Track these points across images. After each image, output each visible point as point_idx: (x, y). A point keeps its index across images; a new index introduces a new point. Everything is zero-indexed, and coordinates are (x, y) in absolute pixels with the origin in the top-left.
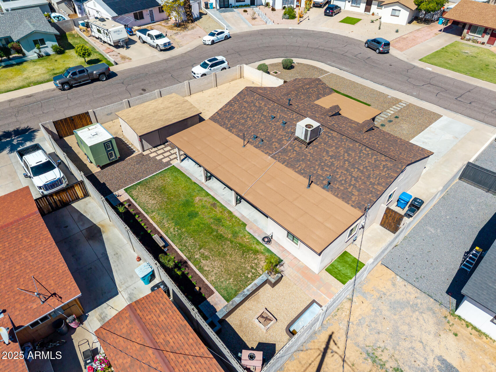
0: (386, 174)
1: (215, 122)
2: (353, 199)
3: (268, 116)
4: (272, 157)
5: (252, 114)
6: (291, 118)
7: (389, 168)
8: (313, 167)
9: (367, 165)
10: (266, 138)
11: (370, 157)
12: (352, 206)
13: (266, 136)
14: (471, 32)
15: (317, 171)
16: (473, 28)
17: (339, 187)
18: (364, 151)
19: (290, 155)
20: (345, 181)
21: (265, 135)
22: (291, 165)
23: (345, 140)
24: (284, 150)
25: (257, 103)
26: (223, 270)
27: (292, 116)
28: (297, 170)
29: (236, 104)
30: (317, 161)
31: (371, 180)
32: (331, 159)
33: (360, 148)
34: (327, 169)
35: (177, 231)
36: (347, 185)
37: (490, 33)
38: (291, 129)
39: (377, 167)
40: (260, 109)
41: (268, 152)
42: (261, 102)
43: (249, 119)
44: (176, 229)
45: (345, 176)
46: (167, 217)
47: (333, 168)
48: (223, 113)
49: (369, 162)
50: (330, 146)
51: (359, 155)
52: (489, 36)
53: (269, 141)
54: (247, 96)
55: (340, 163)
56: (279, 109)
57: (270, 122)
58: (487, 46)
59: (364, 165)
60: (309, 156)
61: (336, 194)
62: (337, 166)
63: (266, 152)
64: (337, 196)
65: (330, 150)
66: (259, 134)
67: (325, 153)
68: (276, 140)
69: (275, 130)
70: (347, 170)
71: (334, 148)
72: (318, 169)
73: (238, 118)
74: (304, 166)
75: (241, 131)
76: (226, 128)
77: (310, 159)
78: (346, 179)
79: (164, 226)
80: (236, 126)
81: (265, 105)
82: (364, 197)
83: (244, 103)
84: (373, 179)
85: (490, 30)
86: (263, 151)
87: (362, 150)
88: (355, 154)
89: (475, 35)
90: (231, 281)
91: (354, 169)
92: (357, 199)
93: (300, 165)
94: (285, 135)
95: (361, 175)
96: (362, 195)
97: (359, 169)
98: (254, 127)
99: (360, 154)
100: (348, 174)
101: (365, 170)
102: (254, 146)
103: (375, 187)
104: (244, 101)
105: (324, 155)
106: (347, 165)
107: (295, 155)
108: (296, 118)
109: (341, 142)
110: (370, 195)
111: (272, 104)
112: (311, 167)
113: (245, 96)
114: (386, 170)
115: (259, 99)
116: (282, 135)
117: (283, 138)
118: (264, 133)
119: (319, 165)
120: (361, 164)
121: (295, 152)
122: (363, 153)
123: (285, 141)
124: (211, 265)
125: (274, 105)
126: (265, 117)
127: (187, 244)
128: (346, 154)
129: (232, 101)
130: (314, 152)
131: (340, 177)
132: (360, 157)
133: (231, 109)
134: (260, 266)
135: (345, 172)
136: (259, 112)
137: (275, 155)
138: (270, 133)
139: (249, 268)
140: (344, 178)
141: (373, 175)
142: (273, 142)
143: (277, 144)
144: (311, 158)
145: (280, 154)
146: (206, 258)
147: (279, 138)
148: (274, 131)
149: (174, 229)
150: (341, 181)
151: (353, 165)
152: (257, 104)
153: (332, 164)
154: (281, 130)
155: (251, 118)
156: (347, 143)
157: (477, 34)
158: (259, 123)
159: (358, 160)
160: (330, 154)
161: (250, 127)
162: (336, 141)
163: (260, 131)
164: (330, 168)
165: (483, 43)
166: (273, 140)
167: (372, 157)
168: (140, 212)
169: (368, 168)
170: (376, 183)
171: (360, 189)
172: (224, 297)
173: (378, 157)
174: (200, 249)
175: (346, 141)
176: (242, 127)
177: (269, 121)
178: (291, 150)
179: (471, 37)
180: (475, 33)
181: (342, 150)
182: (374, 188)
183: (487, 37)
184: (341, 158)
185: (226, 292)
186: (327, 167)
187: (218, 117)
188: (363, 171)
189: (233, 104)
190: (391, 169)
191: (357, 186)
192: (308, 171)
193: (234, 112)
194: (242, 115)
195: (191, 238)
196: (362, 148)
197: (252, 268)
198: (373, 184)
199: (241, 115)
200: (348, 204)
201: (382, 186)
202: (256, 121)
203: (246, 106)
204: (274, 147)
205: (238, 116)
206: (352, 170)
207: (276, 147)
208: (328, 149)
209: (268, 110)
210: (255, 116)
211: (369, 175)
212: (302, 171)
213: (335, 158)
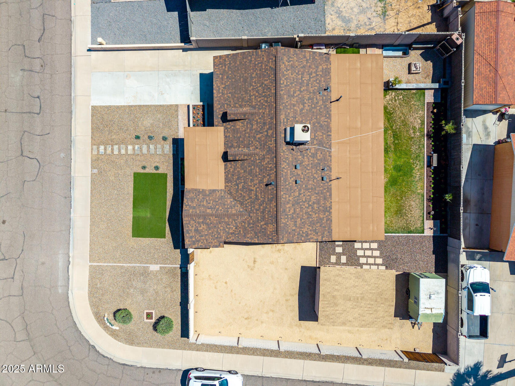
0: (295, 57)
1: (332, 230)
2: (326, 66)
3: (297, 188)
4: (331, 149)
5: (304, 205)
6: (287, 166)
7: (289, 57)
8: (320, 111)
9: (295, 74)
10: (318, 170)
11: (287, 76)
12: (330, 64)
13: (317, 171)
15: (321, 105)
17: (323, 81)
18: (285, 83)
19: (321, 136)
20: (316, 80)
21: (316, 173)
22: (328, 128)
23: (284, 105)
24: (319, 145)
25: (291, 213)
26: (412, 113)
27: (285, 167)
28: (329, 121)
29: (303, 233)
30: (313, 112)
31: (305, 64)
32: (305, 103)
33: (284, 89)
34: (315, 99)
35: (416, 163)
36: (318, 77)
38: (299, 156)
39: (292, 66)
40: (296, 203)
41: (329, 156)
42: (288, 210)
43: (310, 203)
44: (415, 165)
45: (313, 83)
46: (413, 181)
47: (312, 96)
48: (319, 234)
49: (292, 74)
50: (296, 112)
51: (290, 85)
53: (320, 164)
54: (289, 230)
55: (305, 94)
56: (286, 186)
57: (302, 180)
59: (297, 76)
60: (313, 121)
61: (329, 80)
62: (308, 94)
63: (330, 157)
64: (330, 78)
65: (299, 110)
66: (318, 179)
67: (303, 111)
68: (315, 159)
69: (307, 169)
70: (308, 85)
71: (295, 108)
72: (319, 106)
73: (315, 214)
74: (323, 118)
75: (325, 198)
76: (330, 213)
77: (315, 118)
78: (315, 81)
79: (420, 174)
80: (323, 207)
81: (288, 203)
82: (320, 61)
83: (298, 225)
84: (303, 63)
86: (331, 160)
87: (285, 86)
88: (292, 88)
90: (413, 103)
91: (304, 81)
92: (324, 64)
93: (324, 122)
94: (307, 156)
95: (305, 73)
96: (319, 63)
97: (302, 77)
98: (315, 190)
99: (288, 85)
100: (310, 82)
101: (300, 73)
102: (331, 172)
103: (308, 58)
104: (296, 227)
105: (306, 111)
106: (304, 88)
107: (318, 133)
108: (285, 162)
109: (287, 106)
110: (316, 57)
111: (284, 197)
112: (321, 112)
113: (290, 233)
114: (292, 58)
115: (286, 215)
116: (309, 159)
117: (310, 156)
118: (315, 175)
119: (315, 108)
120: (297, 79)
121: (316, 135)
122: (287, 83)
123: (312, 151)
124: (415, 121)
125: (284, 193)
126: (300, 190)
127: (417, 147)
128: (295, 95)
129: (303, 239)
130: (308, 120)
131: (316, 86)
132: (292, 83)
133: (311, 230)
134: (391, 97)
135: (310, 85)
136: (298, 201)
137: (328, 148)
138: (312, 171)
139: (397, 102)
140: (315, 83)
141: (300, 65)
142: (318, 160)
143: (318, 155)
144: (313, 118)
145: (324, 145)
146: (414, 128)
147: (312, 159)
148: (309, 168)
149: (416, 166)
150: (318, 83)
151: (301, 84)
152: (292, 211)
153: (309, 99)
154: (304, 164)
155: (309, 202)
156: (286, 101)
158: (309, 189)
159: (295, 83)
160: (302, 106)
161: (317, 194)
162: (289, 111)
163: (315, 181)
164: (313, 98)
166: (316, 161)
167: (287, 75)
168: (426, 200)
169: (297, 71)
170: (305, 59)
171: (316, 67)
172: (424, 96)
173: (284, 70)
174: (412, 138)
175: (284, 103)
176: (322, 201)
177: (302, 182)
178: (316, 140)
181: (293, 100)
182: (310, 58)
184: (300, 96)
185: (421, 98)
186: (313, 101)
187: (325, 233)
188: (301, 74)
189: (304, 235)
190: (288, 56)
191: (315, 70)
192: (325, 112)
193: (312, 224)
194: (310, 213)
195: (411, 151)
196: (283, 87)
197: (395, 100)
198: (307, 60)
199: (311, 215)
200: (330, 67)
201: (305, 54)
202: (309, 194)
203: (299, 219)
204: (322, 155)
205: (314, 216)
206: (305, 81)
207: (321, 153)
208: (299, 112)
209: (292, 194)
210: (304, 200)
211: (302, 67)
212: (328, 116)
213: (304, 100)
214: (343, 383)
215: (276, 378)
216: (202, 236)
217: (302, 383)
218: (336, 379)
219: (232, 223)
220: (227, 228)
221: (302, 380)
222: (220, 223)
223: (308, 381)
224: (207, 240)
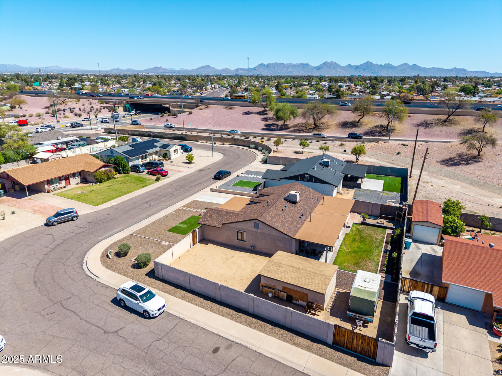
10: (299, 214)
14: (50, 185)
16: (50, 182)
24: (304, 209)
26: (376, 234)
28: (314, 207)
37: (64, 179)
40: (278, 215)
46: (372, 255)
52: (64, 181)
57: (287, 212)
58: (68, 187)
60: (304, 203)
68: (299, 211)
73: (288, 224)
74: (311, 205)
75: (298, 224)
76: (299, 229)
79: (377, 254)
85: (62, 177)
89: (55, 185)
90: (377, 231)
94: (295, 208)
98: (293, 218)
102: (307, 219)
104: (272, 220)
111: (272, 210)
121: (305, 206)
124: (378, 236)
126: (283, 213)
127: (377, 244)
135: (308, 195)
146: (376, 238)
148: (293, 211)
149: (375, 251)
152: (273, 215)
153: (306, 198)
154: (291, 209)
157: (55, 184)
158: (289, 216)
163: (295, 216)
165: (64, 187)
168: (381, 265)
172: (386, 231)
174: (374, 241)
179: (54, 188)
180: (53, 184)
183: (63, 183)
185: (383, 231)
187: (291, 233)
193: (284, 226)
194: (285, 222)
203: (276, 220)
207: (304, 212)
209: (278, 211)
210: (284, 217)
214: (258, 351)
215: (193, 324)
216: (211, 219)
217: (215, 335)
218: (252, 345)
219: (233, 216)
220: (229, 218)
221: (217, 334)
222: (226, 215)
223: (222, 337)
224: (213, 221)
